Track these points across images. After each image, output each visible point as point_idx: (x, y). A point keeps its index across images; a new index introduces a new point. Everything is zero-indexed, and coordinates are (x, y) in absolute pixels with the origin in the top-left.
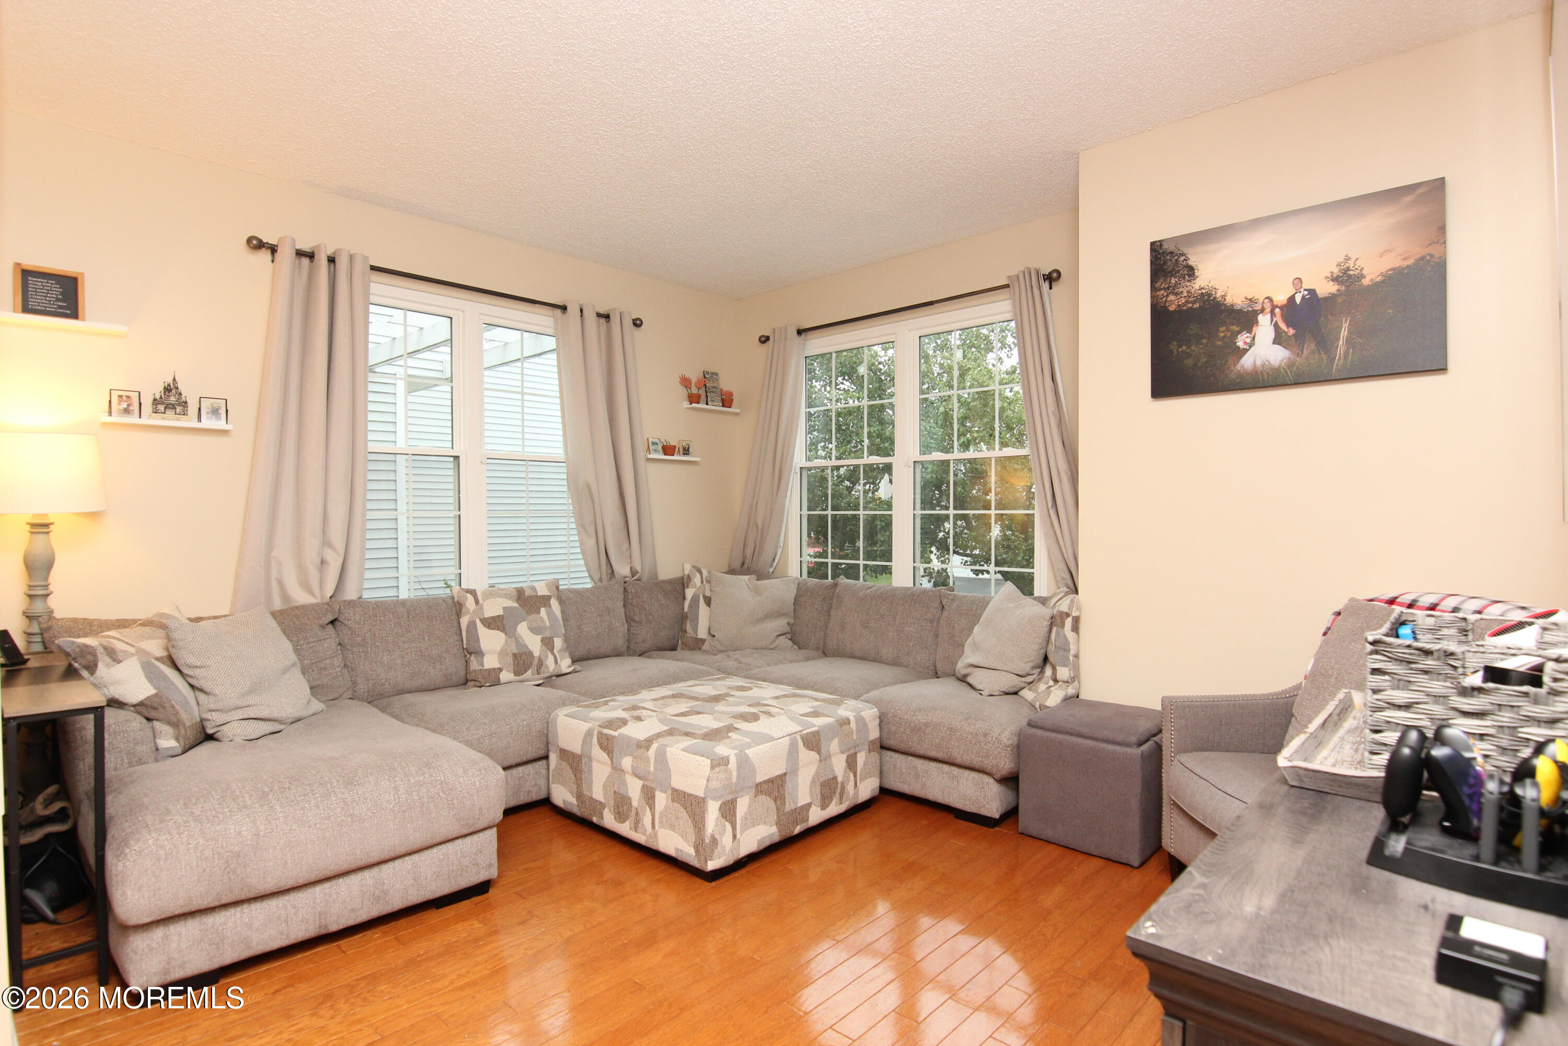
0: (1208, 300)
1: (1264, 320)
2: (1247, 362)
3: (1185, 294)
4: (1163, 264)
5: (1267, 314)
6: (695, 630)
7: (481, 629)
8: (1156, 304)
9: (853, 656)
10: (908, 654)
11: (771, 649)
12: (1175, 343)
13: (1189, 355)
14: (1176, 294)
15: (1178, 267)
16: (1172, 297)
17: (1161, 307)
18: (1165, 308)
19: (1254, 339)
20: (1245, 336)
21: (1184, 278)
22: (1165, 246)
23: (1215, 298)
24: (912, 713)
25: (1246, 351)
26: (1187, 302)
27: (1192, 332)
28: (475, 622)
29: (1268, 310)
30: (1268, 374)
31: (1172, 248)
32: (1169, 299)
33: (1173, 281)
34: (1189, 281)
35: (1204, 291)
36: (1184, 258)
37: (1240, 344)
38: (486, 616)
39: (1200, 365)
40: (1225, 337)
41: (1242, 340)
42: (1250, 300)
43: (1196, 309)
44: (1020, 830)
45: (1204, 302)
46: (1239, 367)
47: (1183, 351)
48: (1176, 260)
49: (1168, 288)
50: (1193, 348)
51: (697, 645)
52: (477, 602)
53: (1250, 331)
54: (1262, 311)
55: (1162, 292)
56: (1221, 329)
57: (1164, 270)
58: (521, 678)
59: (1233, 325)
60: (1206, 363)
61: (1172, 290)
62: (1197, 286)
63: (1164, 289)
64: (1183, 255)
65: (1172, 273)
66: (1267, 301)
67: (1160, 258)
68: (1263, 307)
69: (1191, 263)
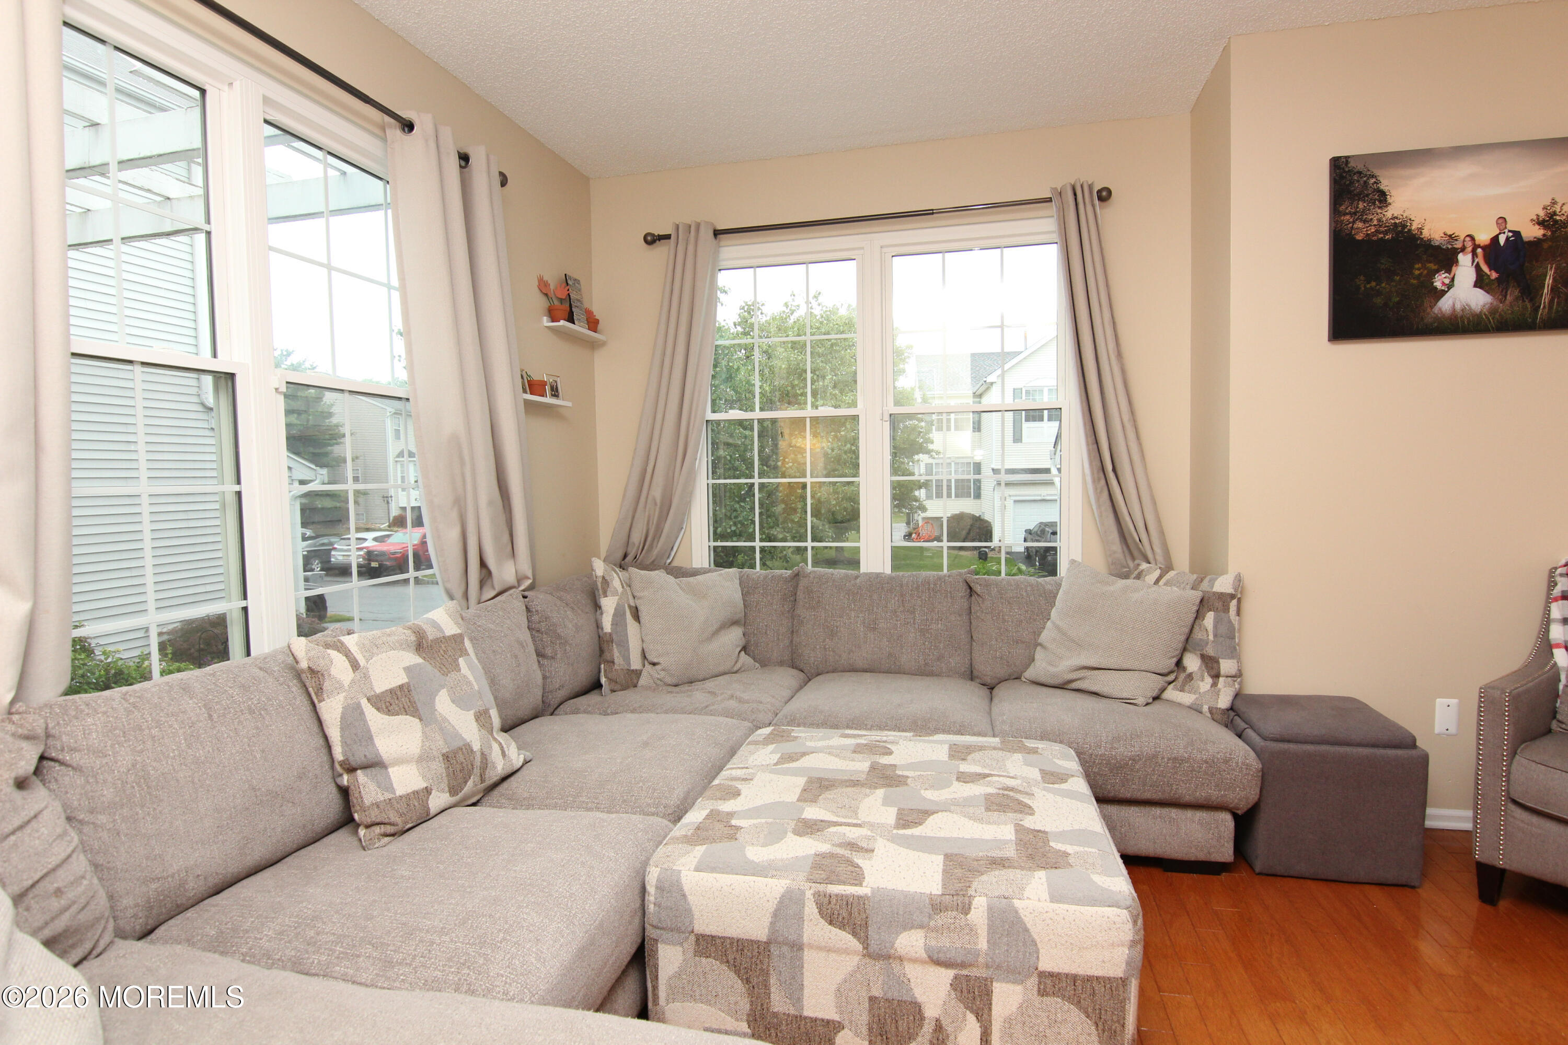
0: (1402, 232)
1: (1465, 260)
2: (1445, 304)
3: (1375, 222)
4: (1349, 185)
5: (1466, 254)
6: (627, 659)
7: (374, 717)
8: (1340, 230)
9: (853, 669)
10: (939, 659)
11: (736, 672)
12: (1362, 278)
13: (1379, 293)
14: (1365, 221)
15: (1367, 189)
16: (1359, 225)
17: (1347, 235)
18: (1351, 238)
19: (1453, 279)
20: (1444, 276)
21: (1374, 204)
22: (1352, 164)
23: (1410, 230)
24: (1109, 746)
25: (1443, 293)
26: (1377, 231)
27: (1383, 266)
28: (359, 706)
29: (1470, 249)
30: (1468, 319)
31: (1360, 167)
32: (1355, 226)
33: (1361, 205)
34: (1380, 208)
35: (1397, 221)
36: (1374, 180)
37: (1438, 284)
38: (378, 691)
39: (1391, 304)
40: (1420, 275)
41: (1439, 281)
42: (1450, 236)
43: (1388, 240)
44: (1257, 870)
45: (1398, 233)
46: (1436, 310)
47: (1371, 288)
48: (1365, 182)
49: (1355, 213)
50: (1383, 285)
51: (631, 680)
52: (355, 665)
53: (1449, 271)
54: (1463, 249)
55: (1348, 217)
56: (1417, 266)
57: (1350, 192)
58: (461, 795)
59: (1430, 262)
60: (1398, 303)
61: (1360, 216)
62: (1389, 215)
63: (1350, 213)
64: (1373, 176)
65: (1361, 196)
66: (1468, 239)
67: (1346, 177)
68: (1464, 245)
69: (1382, 187)
